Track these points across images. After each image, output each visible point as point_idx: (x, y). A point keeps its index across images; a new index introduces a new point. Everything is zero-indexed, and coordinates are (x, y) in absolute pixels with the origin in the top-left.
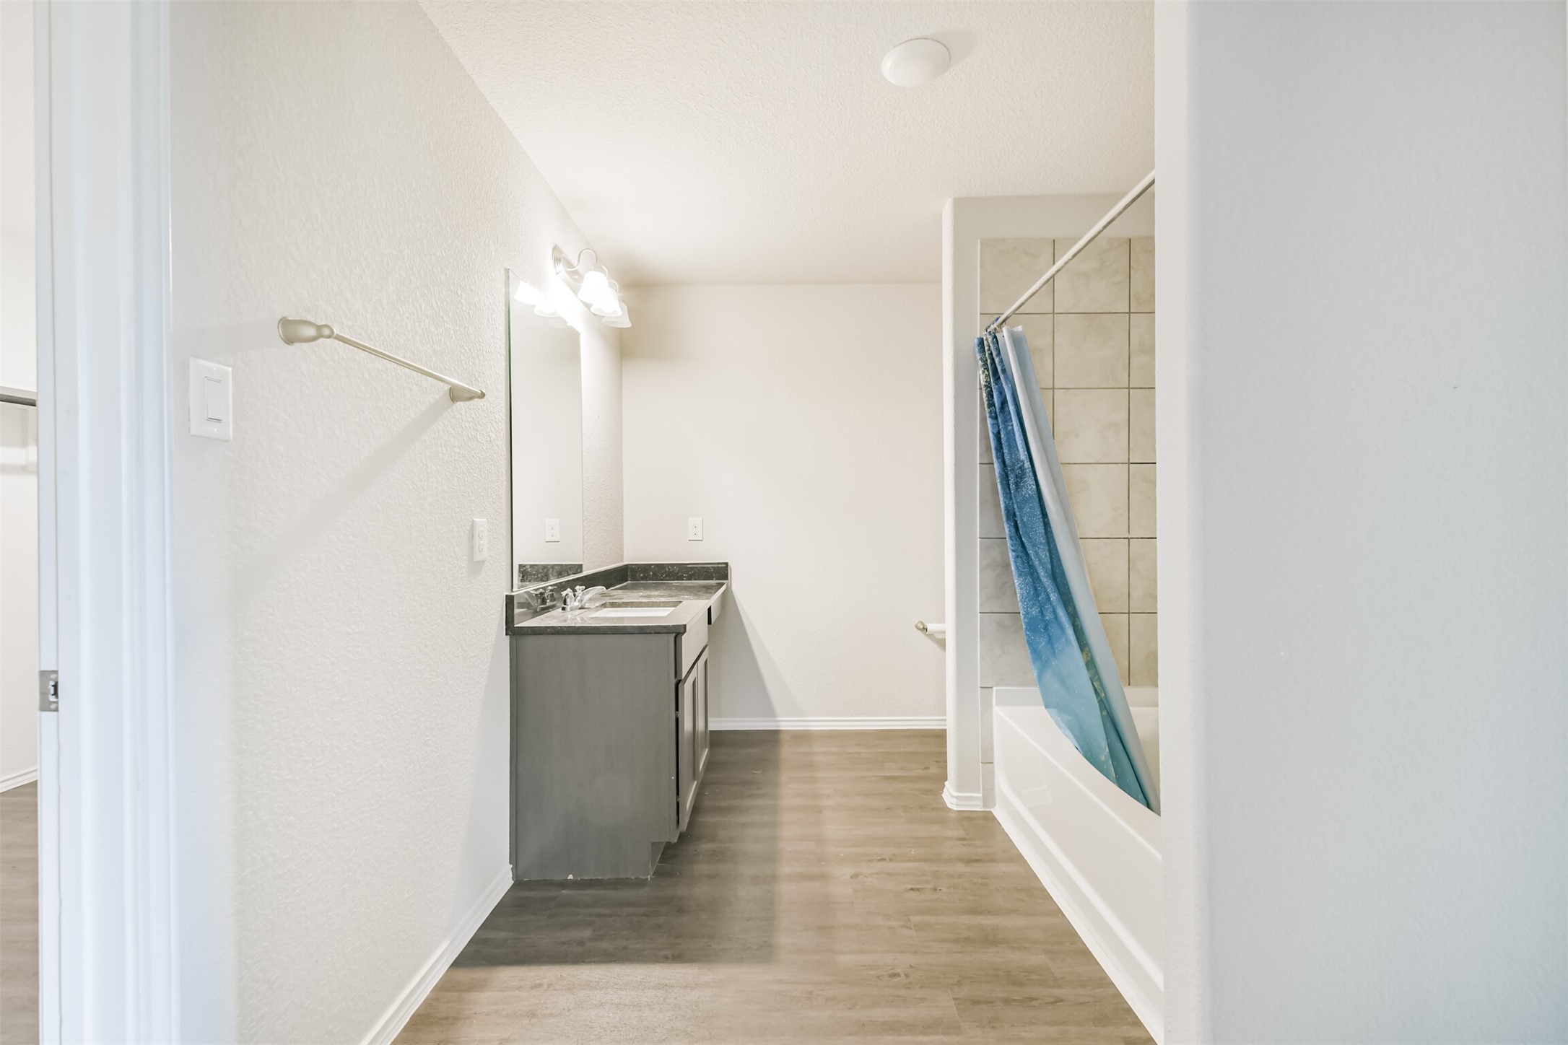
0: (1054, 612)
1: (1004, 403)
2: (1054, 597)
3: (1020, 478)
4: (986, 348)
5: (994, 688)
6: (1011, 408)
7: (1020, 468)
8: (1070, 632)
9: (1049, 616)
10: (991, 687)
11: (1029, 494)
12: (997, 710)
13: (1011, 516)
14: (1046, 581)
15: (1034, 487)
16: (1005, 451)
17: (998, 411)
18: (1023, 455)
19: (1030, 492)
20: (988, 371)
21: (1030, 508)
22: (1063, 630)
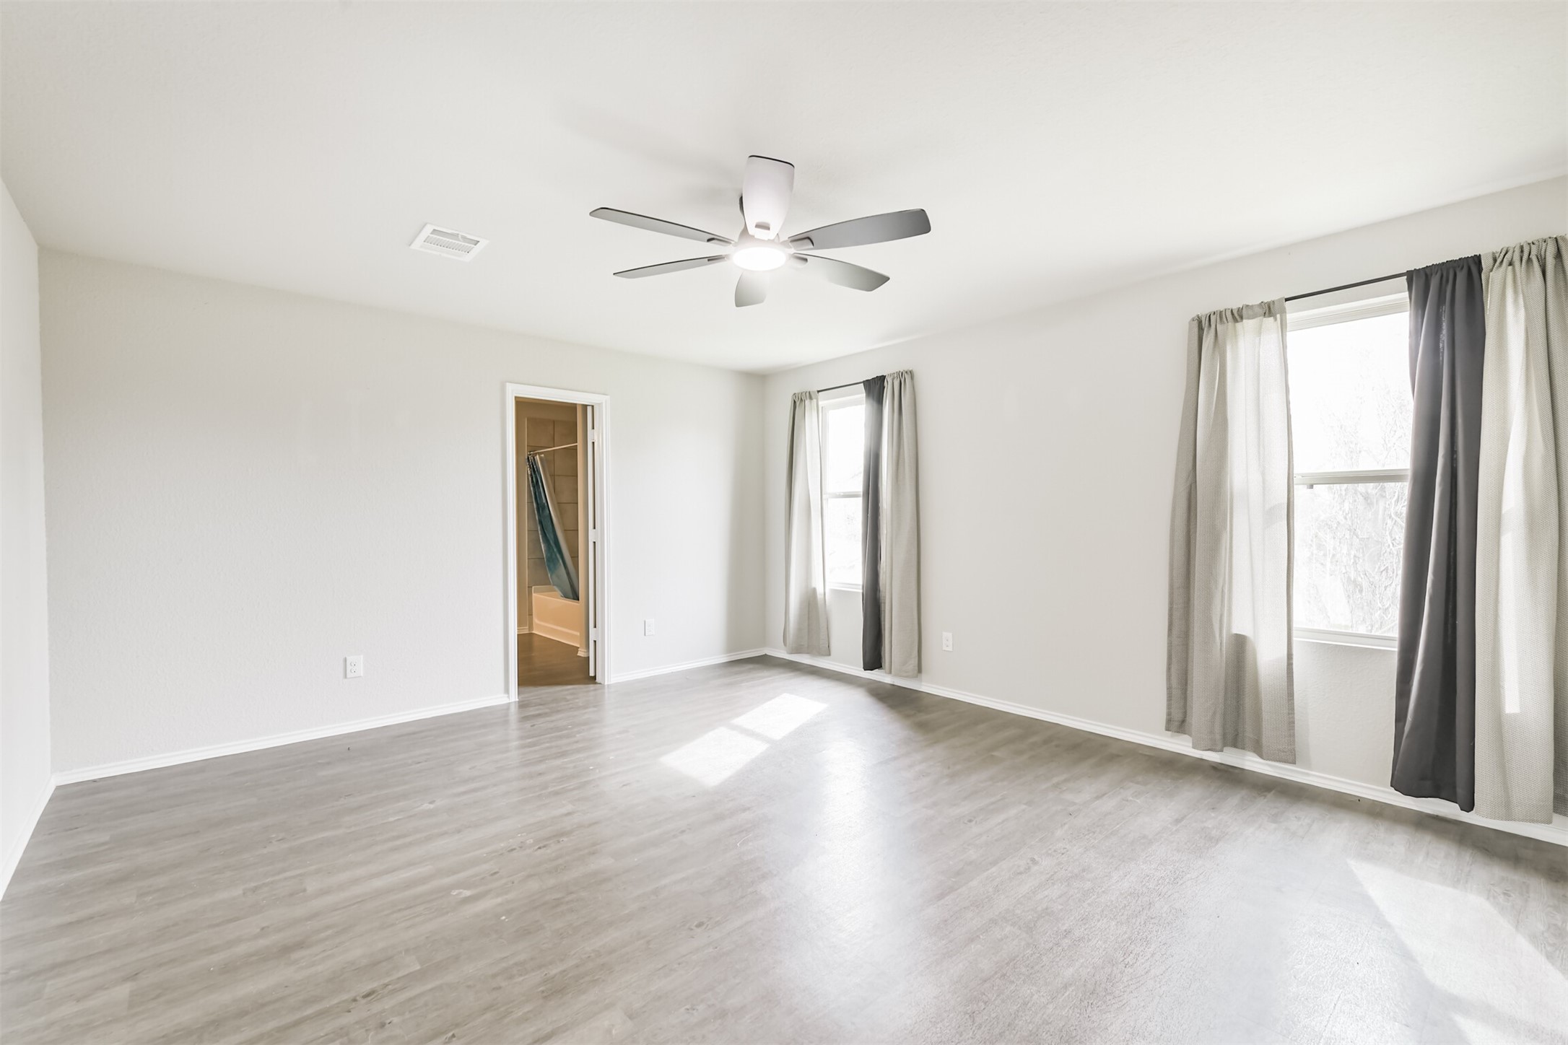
0: (556, 555)
1: (537, 481)
2: (555, 550)
6: (540, 484)
8: (561, 561)
9: (554, 556)
12: (534, 594)
13: (541, 522)
14: (553, 545)
18: (544, 501)
22: (558, 561)
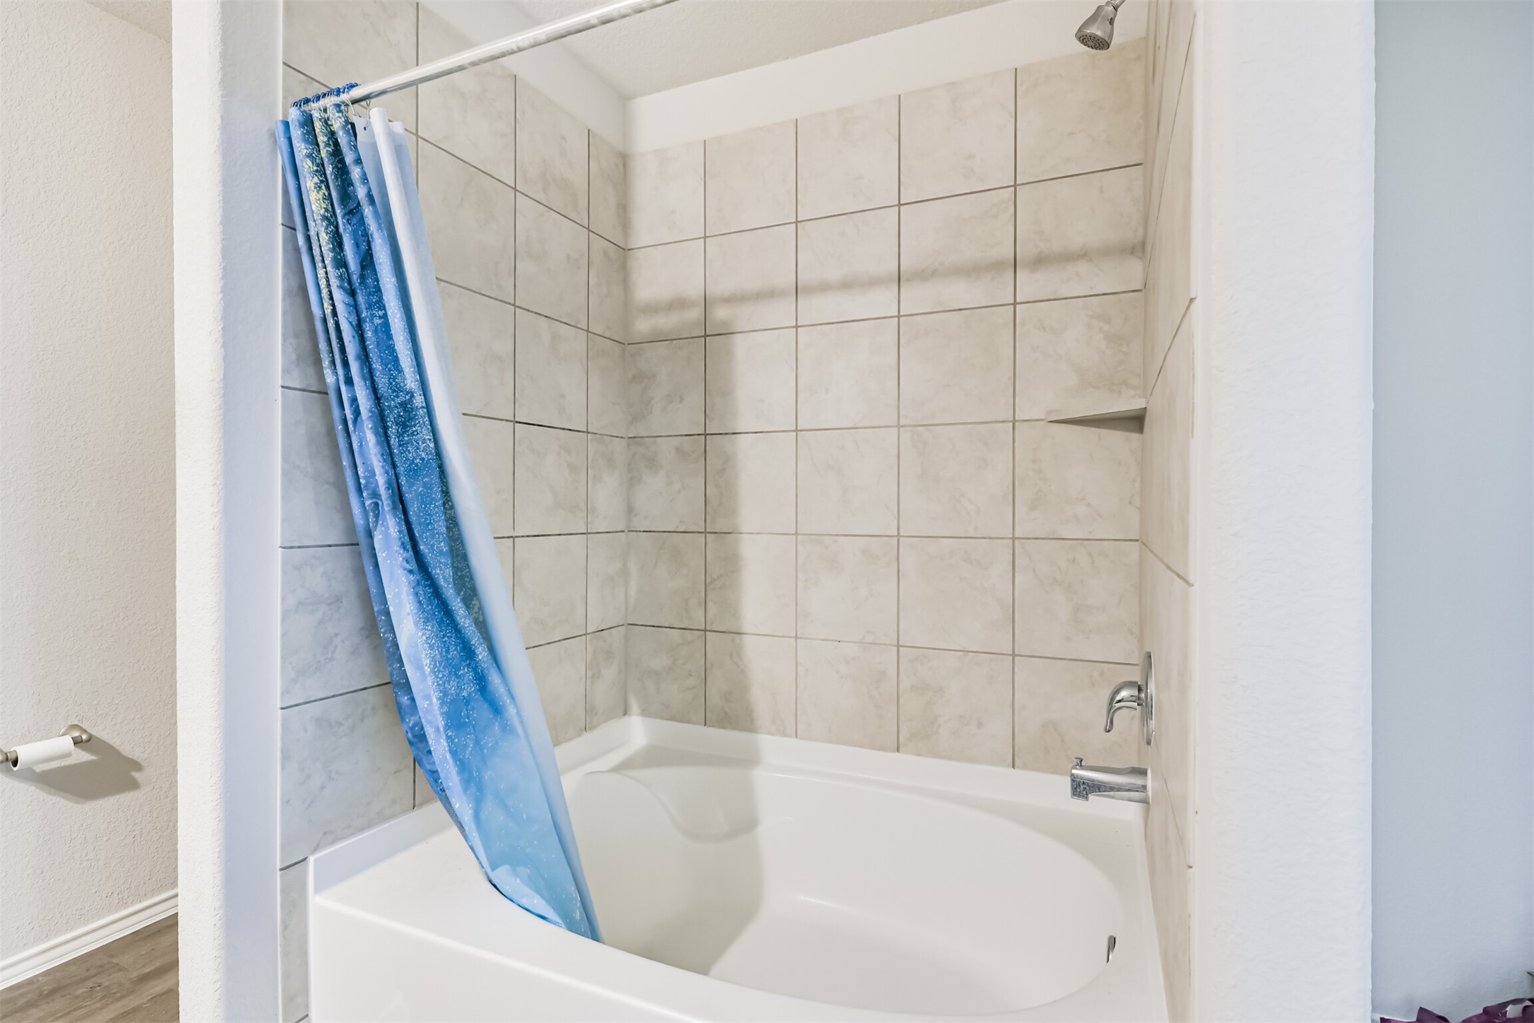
1: (367, 261)
3: (405, 424)
4: (322, 139)
5: (312, 859)
7: (403, 405)
10: (305, 859)
11: (423, 459)
12: (318, 900)
15: (432, 445)
16: (377, 366)
17: (355, 278)
18: (411, 382)
19: (423, 455)
20: (328, 188)
21: (425, 485)
